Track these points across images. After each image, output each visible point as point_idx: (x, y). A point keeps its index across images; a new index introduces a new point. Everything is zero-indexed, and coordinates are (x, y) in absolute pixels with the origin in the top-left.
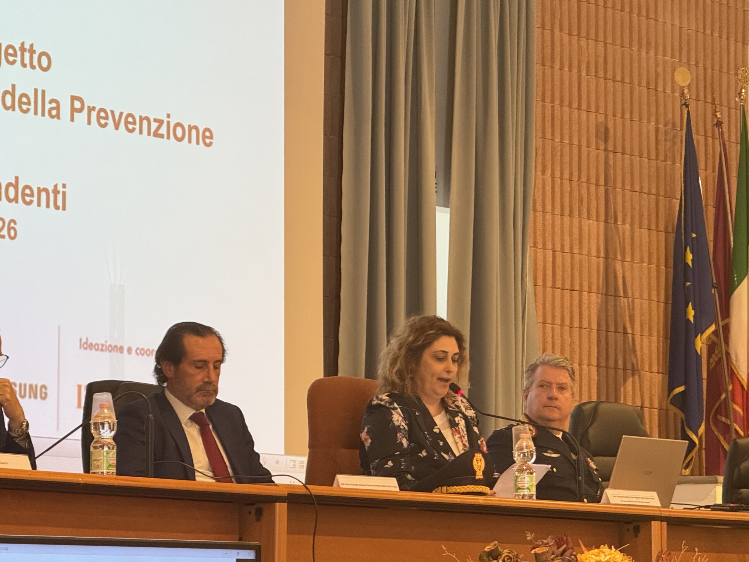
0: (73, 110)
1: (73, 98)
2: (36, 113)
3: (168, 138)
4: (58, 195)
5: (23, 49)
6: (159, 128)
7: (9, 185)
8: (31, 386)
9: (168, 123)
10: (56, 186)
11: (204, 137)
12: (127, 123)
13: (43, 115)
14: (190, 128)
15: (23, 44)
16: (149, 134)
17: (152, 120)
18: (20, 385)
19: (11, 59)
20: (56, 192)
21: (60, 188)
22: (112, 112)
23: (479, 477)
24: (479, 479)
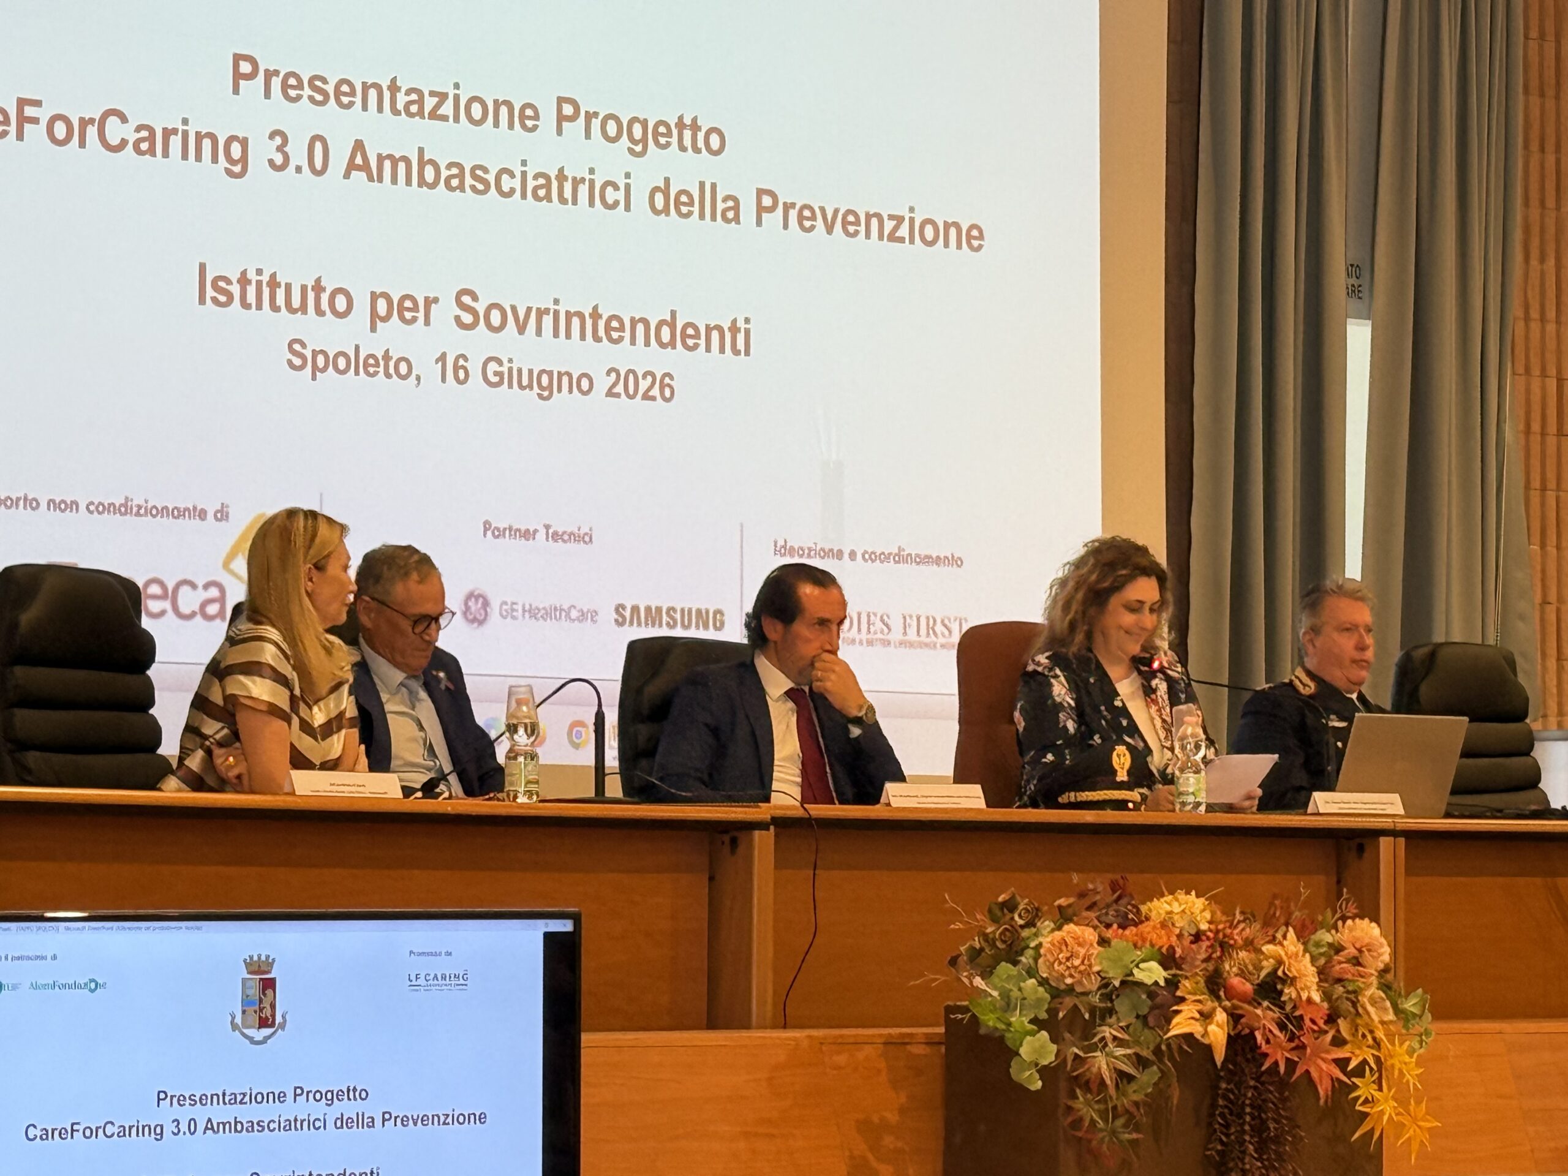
0: (761, 209)
1: (760, 192)
2: (702, 216)
3: (912, 241)
4: (738, 335)
5: (681, 125)
6: (896, 228)
7: (662, 323)
8: (699, 611)
9: (912, 220)
10: (734, 321)
11: (969, 237)
12: (845, 223)
13: (714, 218)
14: (947, 226)
15: (681, 118)
16: (881, 237)
17: (886, 218)
18: (683, 610)
19: (662, 140)
20: (734, 329)
21: (741, 324)
22: (823, 210)
23: (1122, 779)
24: (1122, 781)
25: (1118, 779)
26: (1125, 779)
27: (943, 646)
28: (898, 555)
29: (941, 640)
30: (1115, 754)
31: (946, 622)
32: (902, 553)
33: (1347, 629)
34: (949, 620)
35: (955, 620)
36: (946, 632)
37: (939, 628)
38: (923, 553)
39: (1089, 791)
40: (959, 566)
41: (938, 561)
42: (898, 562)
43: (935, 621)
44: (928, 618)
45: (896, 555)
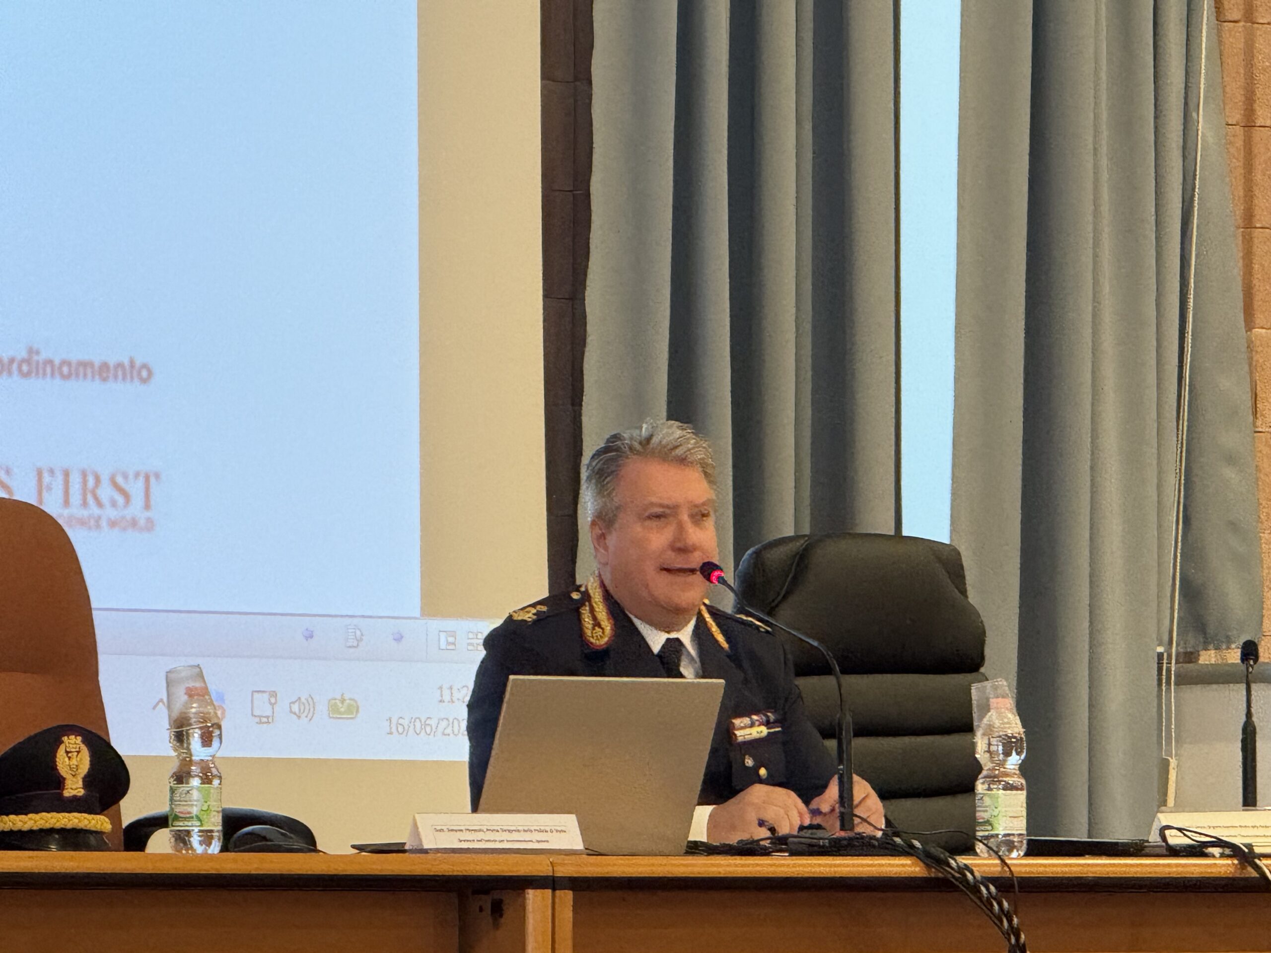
23: (74, 793)
24: (75, 797)
25: (67, 793)
26: (81, 792)
27: (113, 524)
28: (28, 361)
29: (110, 513)
30: (61, 752)
31: (120, 480)
32: (35, 358)
33: (658, 517)
34: (125, 477)
35: (137, 475)
36: (120, 500)
37: (106, 492)
38: (76, 356)
39: (17, 813)
40: (144, 381)
41: (104, 372)
42: (27, 375)
43: (98, 480)
44: (84, 475)
45: (23, 361)
